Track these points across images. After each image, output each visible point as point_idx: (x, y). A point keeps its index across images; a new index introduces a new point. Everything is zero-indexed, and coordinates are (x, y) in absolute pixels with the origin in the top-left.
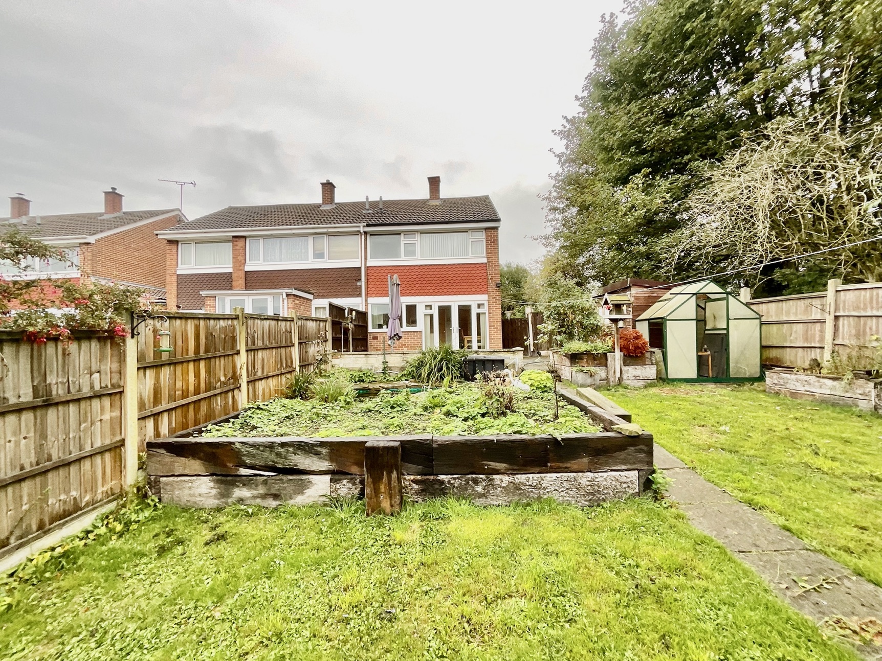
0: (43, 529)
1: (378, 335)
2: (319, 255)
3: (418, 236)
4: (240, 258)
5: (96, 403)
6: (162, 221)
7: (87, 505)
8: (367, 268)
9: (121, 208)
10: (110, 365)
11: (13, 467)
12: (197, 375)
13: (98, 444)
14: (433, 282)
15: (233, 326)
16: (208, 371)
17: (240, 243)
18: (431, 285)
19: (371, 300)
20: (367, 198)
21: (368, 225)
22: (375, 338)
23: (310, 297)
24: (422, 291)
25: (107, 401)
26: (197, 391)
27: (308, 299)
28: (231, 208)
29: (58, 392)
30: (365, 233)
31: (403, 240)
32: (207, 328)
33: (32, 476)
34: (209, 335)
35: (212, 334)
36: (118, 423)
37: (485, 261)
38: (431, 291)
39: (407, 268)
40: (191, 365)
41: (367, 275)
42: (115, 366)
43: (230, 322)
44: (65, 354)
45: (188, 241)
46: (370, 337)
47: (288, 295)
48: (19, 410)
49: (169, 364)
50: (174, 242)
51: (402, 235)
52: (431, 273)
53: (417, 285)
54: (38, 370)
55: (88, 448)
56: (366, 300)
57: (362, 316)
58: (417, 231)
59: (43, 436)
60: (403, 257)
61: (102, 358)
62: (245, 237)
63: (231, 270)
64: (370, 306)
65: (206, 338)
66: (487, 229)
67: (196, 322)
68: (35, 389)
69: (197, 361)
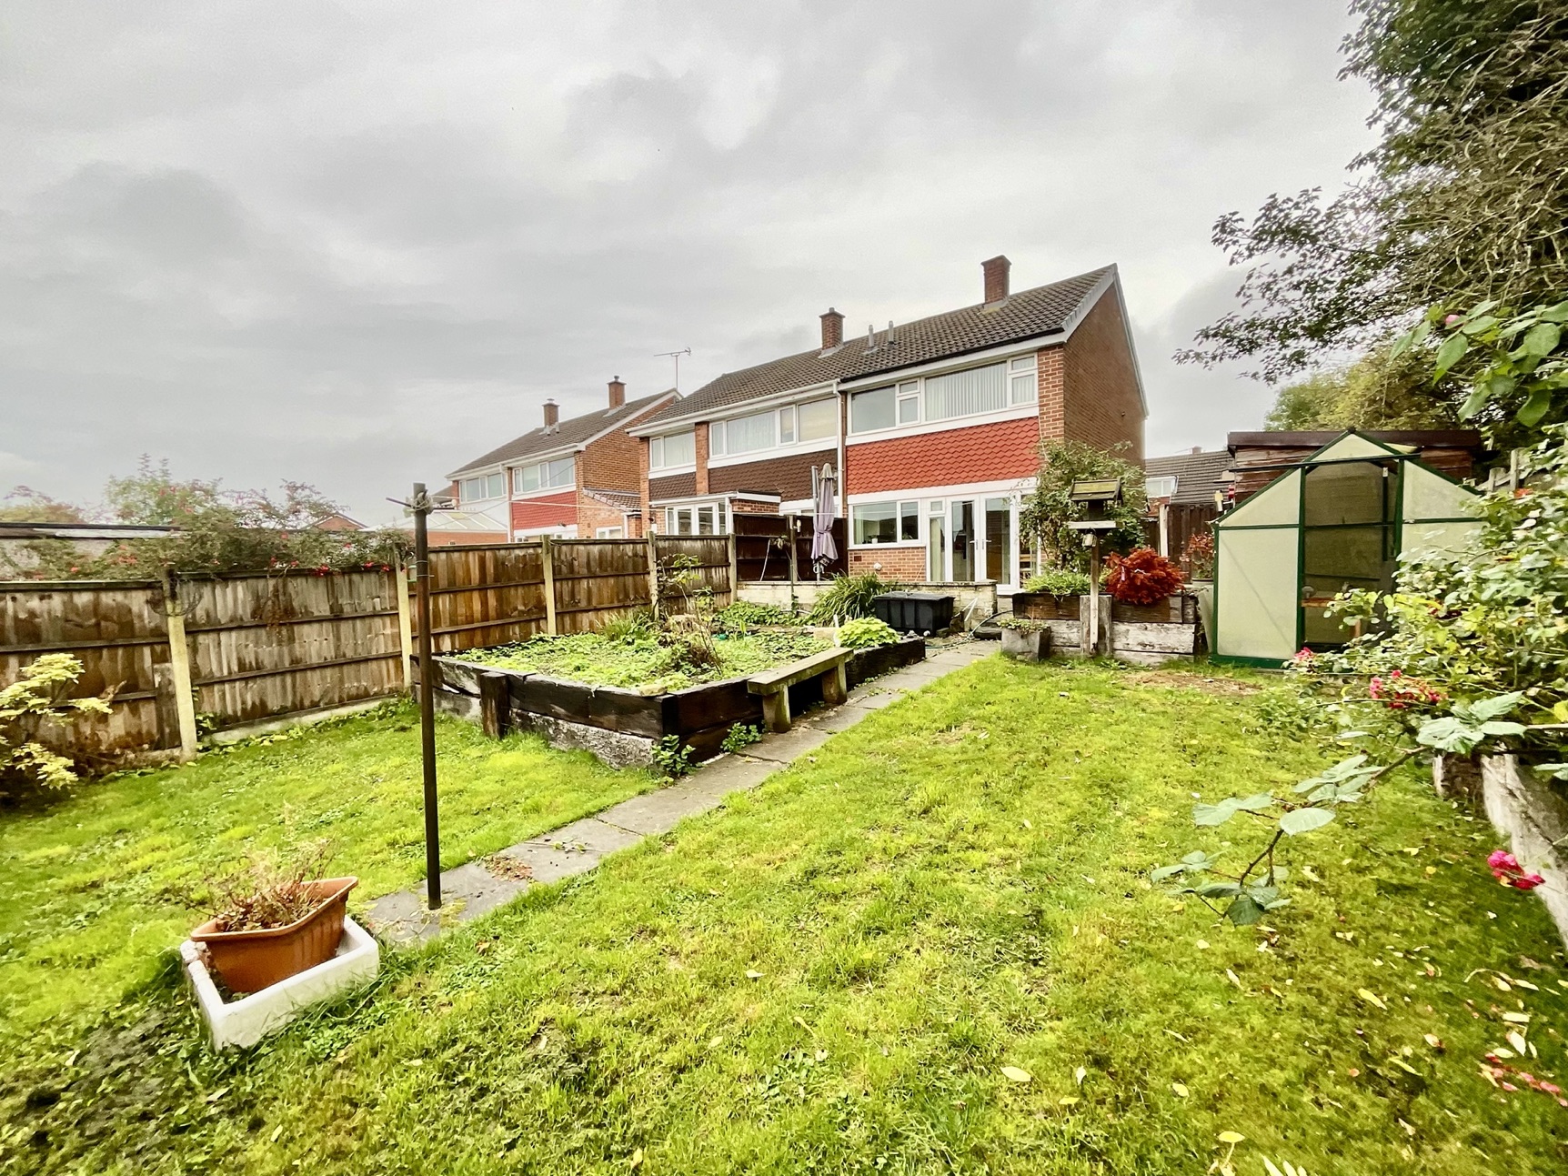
0: (342, 704)
1: (861, 554)
2: (787, 436)
3: (921, 384)
4: (703, 453)
5: (378, 621)
6: (656, 409)
7: (375, 694)
8: (846, 449)
9: (623, 400)
10: (387, 593)
11: (320, 658)
12: (485, 603)
13: (382, 651)
14: (944, 462)
15: (537, 555)
16: (500, 600)
17: (703, 431)
18: (940, 467)
19: (852, 499)
20: (871, 330)
21: (844, 381)
22: (858, 559)
23: (776, 499)
24: (925, 479)
25: (388, 620)
26: (485, 617)
27: (772, 504)
28: (725, 376)
29: (347, 610)
30: (844, 393)
31: (899, 395)
32: (496, 559)
33: (333, 666)
34: (499, 564)
35: (503, 563)
36: (397, 638)
37: (1035, 412)
38: (940, 477)
39: (904, 442)
40: (476, 596)
41: (846, 459)
42: (392, 593)
43: (531, 551)
44: (351, 582)
45: (657, 435)
46: (851, 557)
47: (732, 501)
48: (320, 621)
49: (449, 592)
50: (645, 439)
51: (897, 386)
52: (940, 447)
53: (919, 470)
54: (332, 593)
55: (374, 653)
56: (845, 500)
57: (807, 522)
58: (919, 377)
59: (338, 638)
60: (898, 424)
61: (382, 586)
62: (707, 423)
63: (693, 469)
64: (851, 508)
65: (496, 567)
66: (1041, 350)
67: (481, 553)
68: (331, 608)
69: (482, 588)
